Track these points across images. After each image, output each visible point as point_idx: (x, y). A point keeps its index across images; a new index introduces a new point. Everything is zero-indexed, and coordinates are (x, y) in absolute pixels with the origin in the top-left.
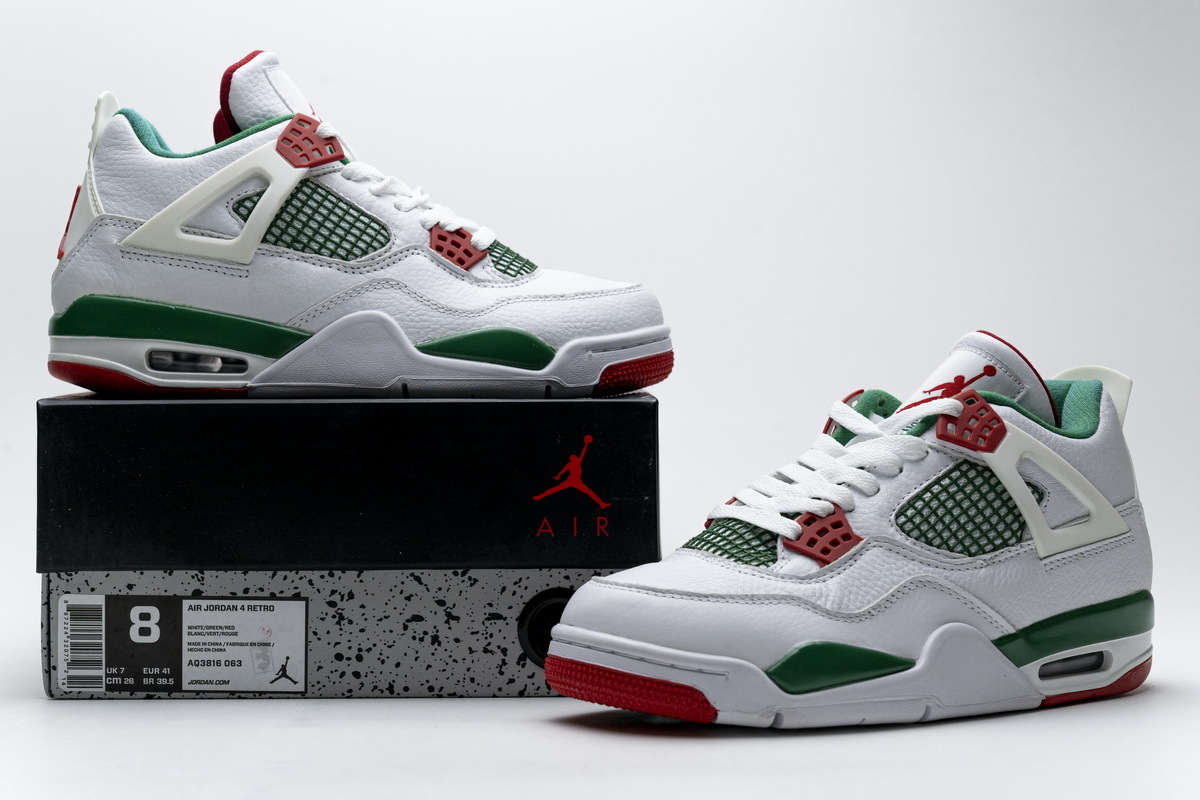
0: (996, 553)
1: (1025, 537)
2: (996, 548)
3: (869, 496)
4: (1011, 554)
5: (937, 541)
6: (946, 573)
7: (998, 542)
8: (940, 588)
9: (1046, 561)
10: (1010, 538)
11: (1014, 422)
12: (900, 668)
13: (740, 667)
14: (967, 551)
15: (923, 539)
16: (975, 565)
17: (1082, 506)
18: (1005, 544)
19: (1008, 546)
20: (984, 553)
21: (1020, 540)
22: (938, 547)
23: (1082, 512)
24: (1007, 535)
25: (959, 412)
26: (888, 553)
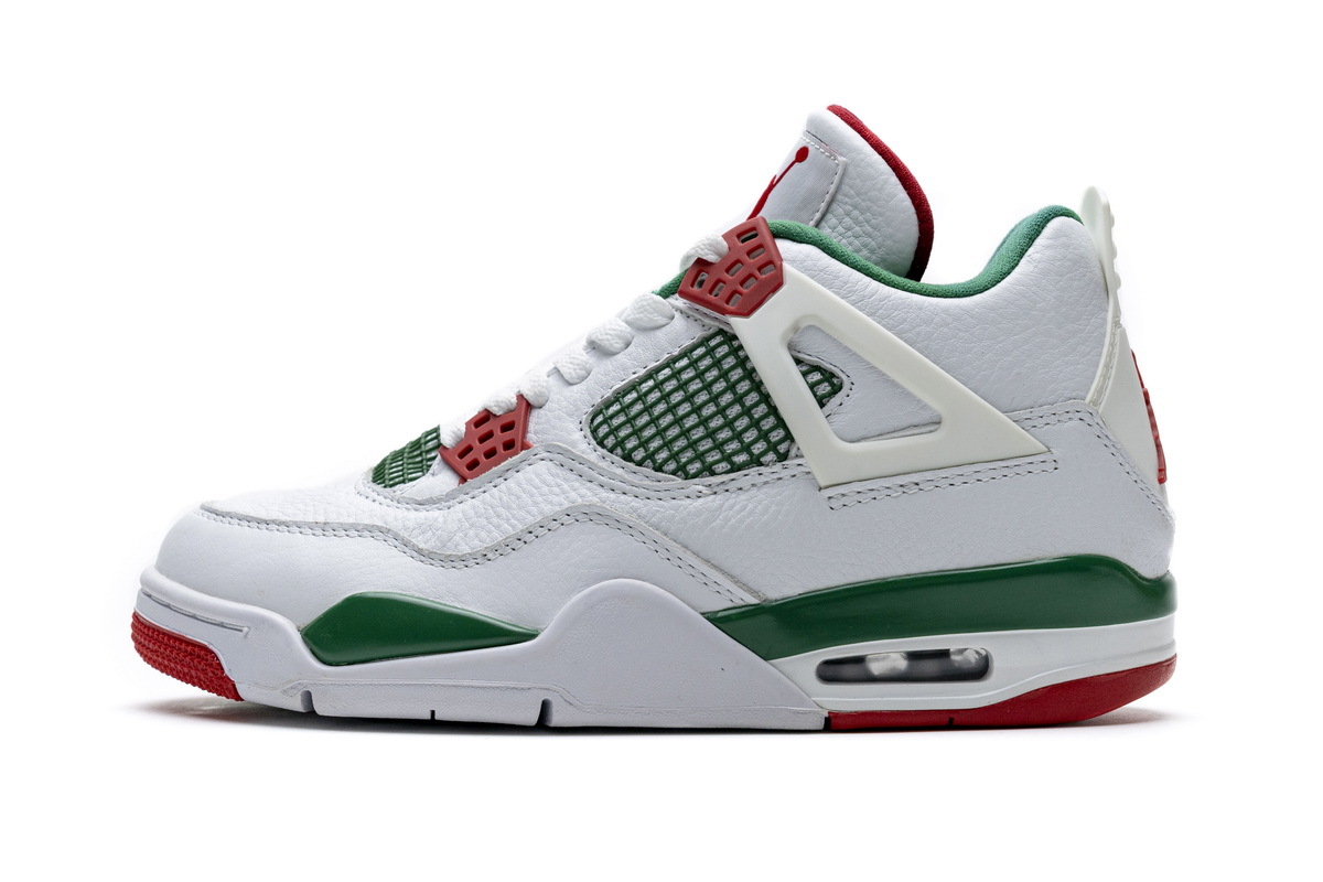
0: (733, 475)
1: (793, 452)
2: (735, 468)
3: (572, 385)
4: (763, 479)
5: (639, 455)
6: (636, 503)
7: (741, 458)
8: (617, 523)
9: (830, 492)
10: (764, 453)
11: (806, 270)
12: (504, 640)
13: (263, 621)
14: (682, 472)
15: (619, 450)
16: (686, 492)
17: (925, 407)
18: (756, 461)
19: (761, 464)
20: (713, 473)
21: (783, 457)
22: (640, 464)
23: (925, 417)
24: (758, 448)
25: (719, 254)
26: (558, 470)
